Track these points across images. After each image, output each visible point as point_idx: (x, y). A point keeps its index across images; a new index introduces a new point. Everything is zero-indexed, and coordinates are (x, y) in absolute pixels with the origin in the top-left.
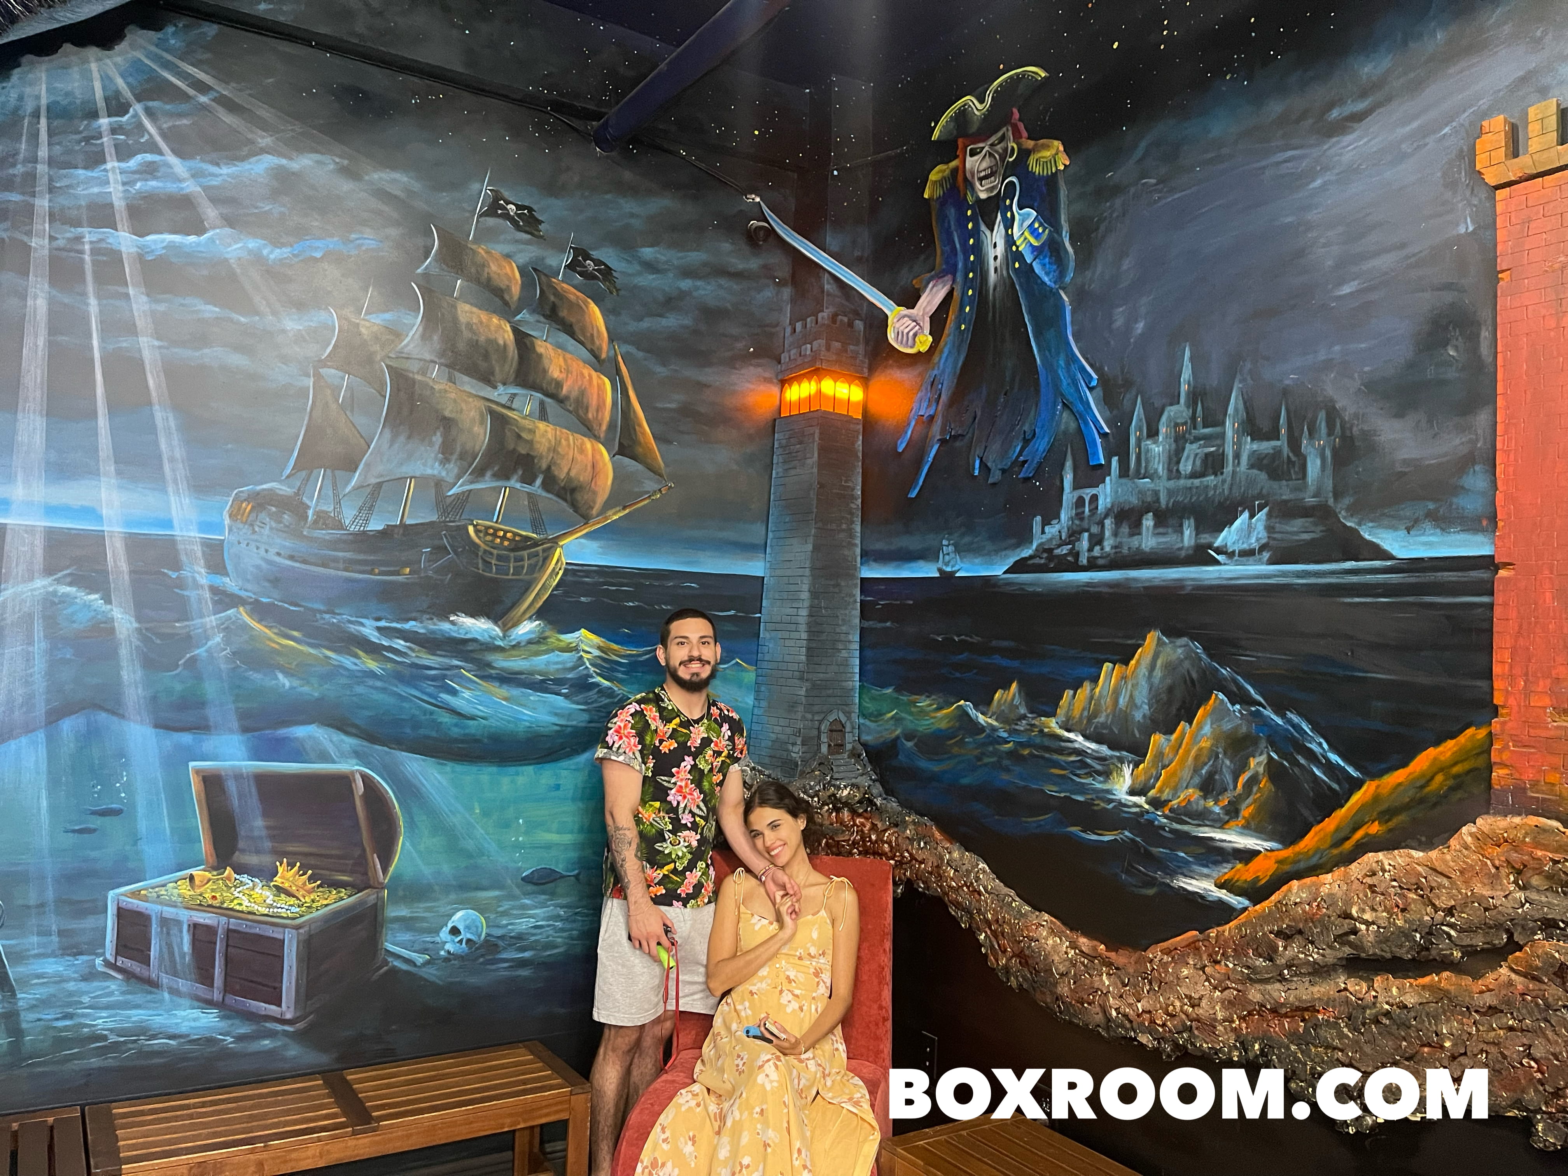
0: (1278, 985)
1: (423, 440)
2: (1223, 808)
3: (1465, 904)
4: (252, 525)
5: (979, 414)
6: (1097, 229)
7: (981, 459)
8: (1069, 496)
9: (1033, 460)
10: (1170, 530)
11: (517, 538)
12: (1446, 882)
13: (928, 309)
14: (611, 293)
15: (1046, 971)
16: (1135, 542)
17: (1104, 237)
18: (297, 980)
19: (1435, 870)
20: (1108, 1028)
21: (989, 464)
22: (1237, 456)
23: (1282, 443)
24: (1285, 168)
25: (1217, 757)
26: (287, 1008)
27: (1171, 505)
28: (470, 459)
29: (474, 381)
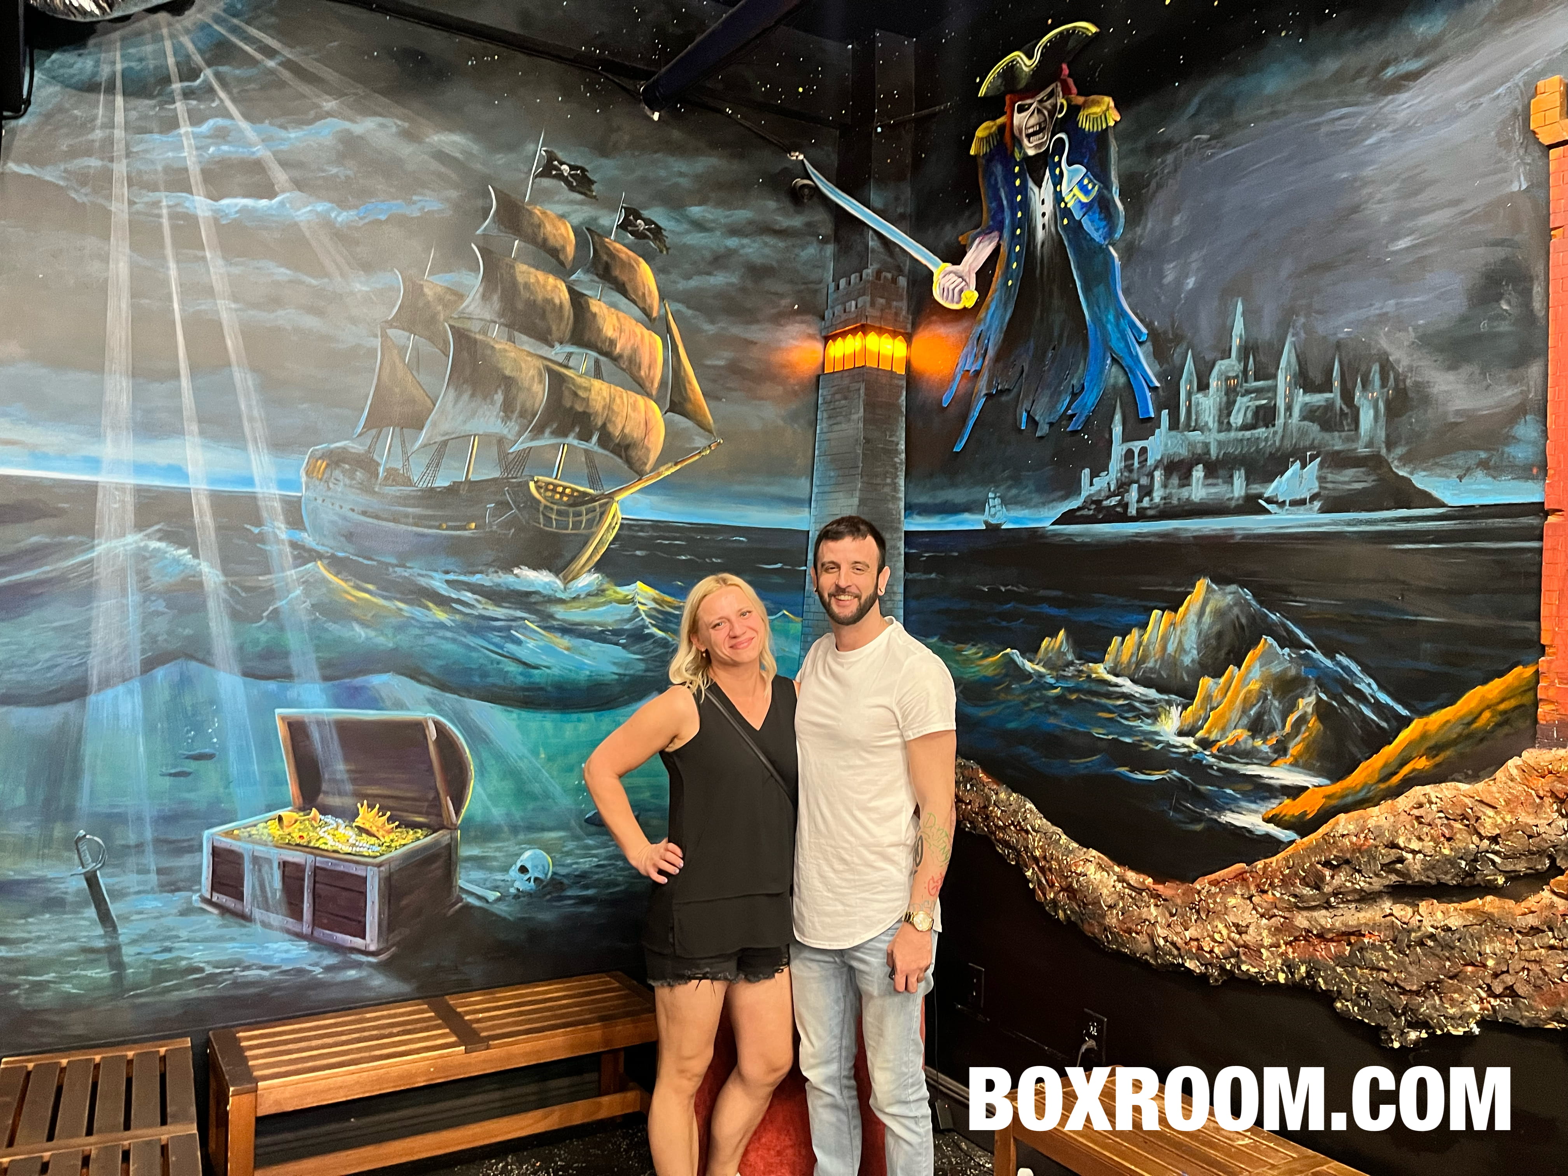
0: (1324, 912)
1: (485, 398)
2: (1270, 747)
3: (1510, 833)
4: (327, 482)
5: (1026, 368)
6: (1148, 185)
7: (1028, 413)
8: (1118, 450)
9: (1081, 414)
10: (1220, 481)
11: (575, 494)
12: (1490, 812)
13: (974, 265)
14: (661, 252)
15: (1093, 904)
16: (1185, 493)
17: (1155, 192)
18: (380, 914)
19: (1481, 801)
20: (1156, 956)
21: (1037, 418)
22: (1289, 408)
23: (1335, 395)
24: (1339, 126)
25: (1266, 699)
26: (371, 941)
27: (1221, 456)
28: (530, 417)
29: (532, 340)
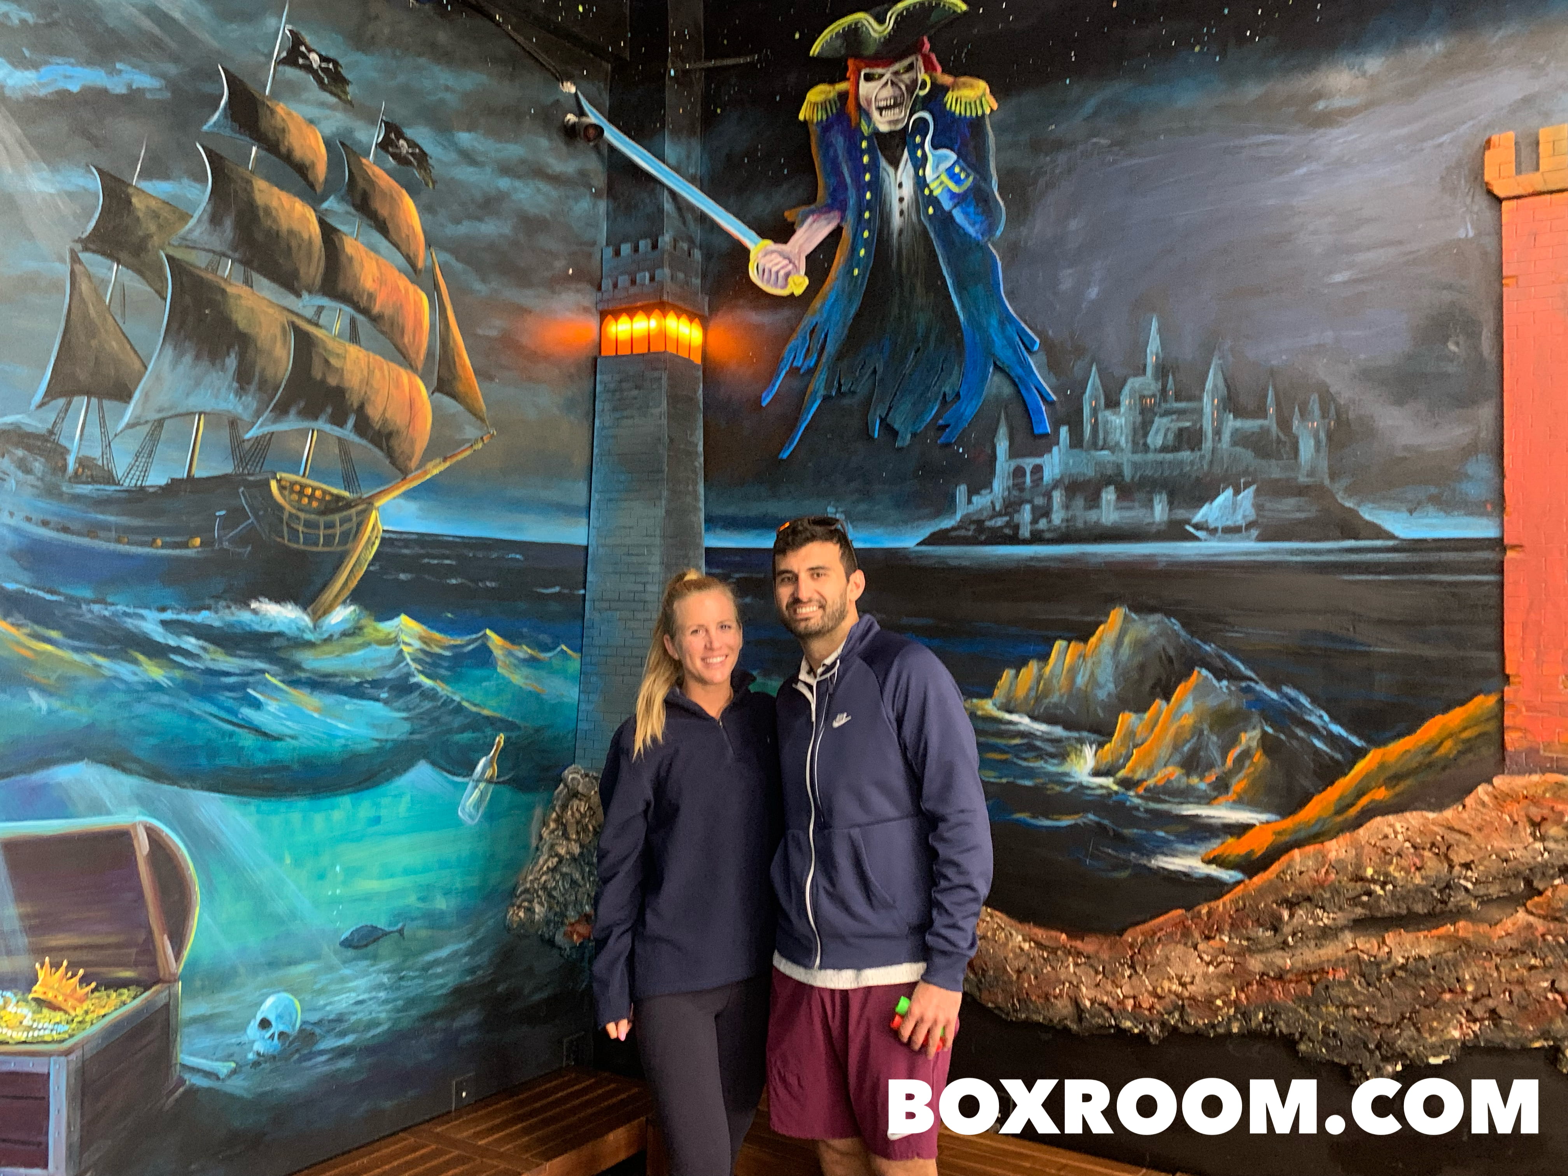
0: (1280, 953)
1: (213, 362)
2: (1209, 784)
5: (880, 370)
7: (884, 419)
8: (1004, 465)
9: (957, 424)
10: (1137, 504)
11: (328, 498)
12: (1464, 838)
13: (804, 247)
14: (427, 185)
15: (998, 971)
16: (1092, 516)
19: (1452, 828)
20: (1077, 1020)
21: (896, 426)
22: (1218, 432)
23: (1270, 422)
25: (1201, 733)
26: (56, 1170)
27: (1137, 477)
28: (270, 391)
29: (274, 286)
